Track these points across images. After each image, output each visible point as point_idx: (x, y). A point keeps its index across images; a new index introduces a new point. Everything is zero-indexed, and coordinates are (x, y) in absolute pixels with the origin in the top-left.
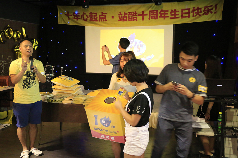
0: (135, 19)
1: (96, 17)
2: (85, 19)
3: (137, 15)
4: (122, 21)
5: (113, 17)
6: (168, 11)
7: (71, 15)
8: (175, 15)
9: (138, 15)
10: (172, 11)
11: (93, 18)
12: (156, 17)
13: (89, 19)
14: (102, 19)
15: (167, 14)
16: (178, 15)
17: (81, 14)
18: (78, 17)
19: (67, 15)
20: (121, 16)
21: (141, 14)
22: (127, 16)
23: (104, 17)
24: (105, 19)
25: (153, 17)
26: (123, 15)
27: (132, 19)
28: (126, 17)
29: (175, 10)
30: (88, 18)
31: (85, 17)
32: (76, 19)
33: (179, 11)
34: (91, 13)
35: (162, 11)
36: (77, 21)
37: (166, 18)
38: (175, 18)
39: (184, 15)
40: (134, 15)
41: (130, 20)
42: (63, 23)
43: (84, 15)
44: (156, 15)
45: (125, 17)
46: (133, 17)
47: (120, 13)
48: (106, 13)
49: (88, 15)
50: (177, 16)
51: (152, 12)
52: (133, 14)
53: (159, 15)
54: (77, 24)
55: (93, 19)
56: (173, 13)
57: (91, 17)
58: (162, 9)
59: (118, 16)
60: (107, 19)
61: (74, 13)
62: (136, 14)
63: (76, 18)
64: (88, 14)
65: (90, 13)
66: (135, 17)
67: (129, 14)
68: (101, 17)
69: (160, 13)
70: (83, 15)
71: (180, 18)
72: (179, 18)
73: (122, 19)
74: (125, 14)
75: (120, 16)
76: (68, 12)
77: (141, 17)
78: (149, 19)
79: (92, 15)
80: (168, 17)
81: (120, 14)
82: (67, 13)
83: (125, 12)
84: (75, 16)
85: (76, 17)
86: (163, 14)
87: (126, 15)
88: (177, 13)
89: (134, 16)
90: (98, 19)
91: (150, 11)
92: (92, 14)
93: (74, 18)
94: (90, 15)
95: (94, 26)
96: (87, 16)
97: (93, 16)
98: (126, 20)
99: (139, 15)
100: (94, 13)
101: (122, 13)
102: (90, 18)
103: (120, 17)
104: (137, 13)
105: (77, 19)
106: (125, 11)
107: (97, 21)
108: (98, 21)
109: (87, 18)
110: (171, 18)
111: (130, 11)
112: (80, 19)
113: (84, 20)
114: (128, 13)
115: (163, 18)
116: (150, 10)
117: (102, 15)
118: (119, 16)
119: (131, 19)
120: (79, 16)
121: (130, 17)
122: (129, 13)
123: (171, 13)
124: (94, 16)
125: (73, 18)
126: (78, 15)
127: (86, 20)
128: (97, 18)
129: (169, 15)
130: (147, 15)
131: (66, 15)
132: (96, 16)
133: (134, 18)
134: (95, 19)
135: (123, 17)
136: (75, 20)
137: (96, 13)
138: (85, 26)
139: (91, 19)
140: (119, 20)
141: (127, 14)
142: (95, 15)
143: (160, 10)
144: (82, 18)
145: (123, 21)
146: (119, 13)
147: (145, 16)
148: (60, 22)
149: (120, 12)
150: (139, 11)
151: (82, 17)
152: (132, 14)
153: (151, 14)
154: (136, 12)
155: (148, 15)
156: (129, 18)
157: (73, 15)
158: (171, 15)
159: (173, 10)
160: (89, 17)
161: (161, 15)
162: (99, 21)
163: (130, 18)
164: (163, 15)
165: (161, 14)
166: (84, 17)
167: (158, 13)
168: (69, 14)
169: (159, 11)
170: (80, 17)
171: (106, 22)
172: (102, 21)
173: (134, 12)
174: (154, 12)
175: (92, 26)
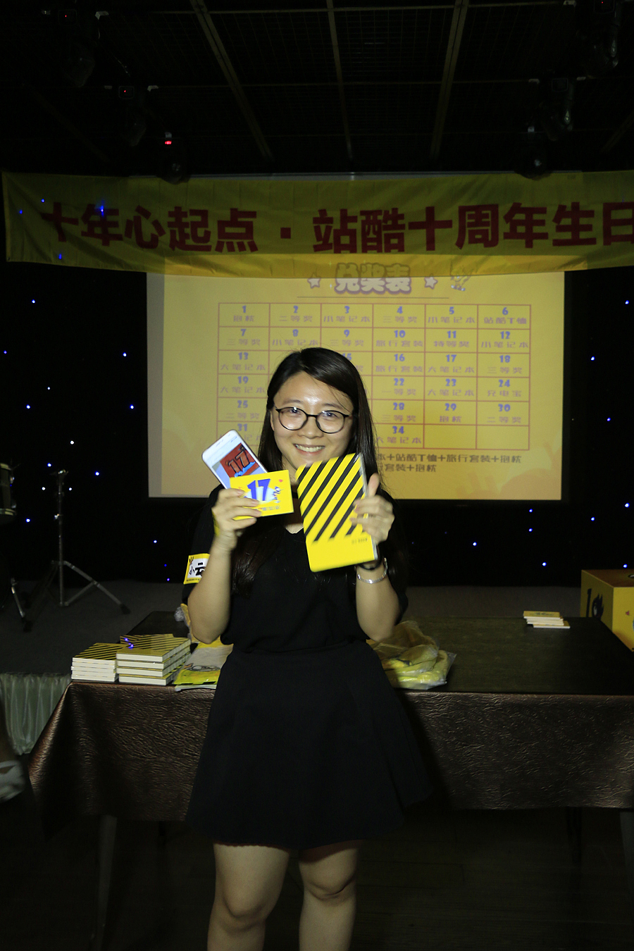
0: (394, 241)
1: (201, 232)
2: (147, 238)
3: (403, 227)
4: (333, 251)
5: (286, 233)
6: (543, 210)
7: (75, 222)
8: (575, 228)
9: (407, 227)
10: (561, 212)
11: (187, 236)
12: (490, 238)
13: (165, 239)
14: (235, 242)
15: (542, 223)
16: (588, 228)
17: (126, 214)
18: (112, 230)
19: (55, 219)
20: (328, 229)
21: (423, 218)
22: (356, 226)
23: (242, 230)
24: (246, 242)
25: (479, 236)
26: (336, 225)
27: (378, 240)
28: (352, 233)
29: (576, 206)
30: (162, 232)
31: (148, 229)
32: (100, 241)
33: (590, 214)
34: (178, 213)
35: (517, 208)
36: (105, 249)
37: (535, 241)
38: (575, 241)
39: (616, 231)
40: (390, 223)
41: (372, 248)
42: (29, 257)
43: (143, 220)
44: (489, 228)
45: (344, 231)
46: (384, 232)
47: (323, 212)
48: (253, 214)
49: (164, 219)
50: (583, 235)
51: (473, 213)
52: (385, 221)
53: (504, 227)
54: (102, 265)
55: (190, 242)
56: (566, 221)
57: (177, 229)
58: (517, 201)
59: (312, 226)
60: (257, 240)
61: (91, 210)
62: (400, 222)
63: (98, 236)
64: (162, 214)
65: (173, 210)
66: (394, 236)
67: (364, 218)
68: (228, 230)
69: (508, 218)
70: (137, 220)
71: (600, 242)
72: (592, 241)
73: (331, 240)
74: (345, 218)
75: (323, 227)
76: (57, 206)
77: (421, 234)
78: (460, 244)
79: (184, 220)
80: (544, 236)
81: (323, 218)
82: (50, 210)
83: (344, 212)
84: (92, 225)
85: (98, 230)
86: (520, 223)
87: (351, 226)
88: (583, 221)
89: (387, 228)
90: (211, 238)
91: (462, 211)
92: (185, 215)
93: (90, 233)
94: (173, 219)
95: (191, 273)
96: (156, 224)
97: (186, 225)
98: (353, 249)
99: (414, 226)
100: (194, 212)
101: (330, 214)
102: (173, 233)
103: (323, 235)
104: (402, 217)
105: (107, 239)
106: (343, 208)
107: (208, 249)
108: (214, 246)
109: (156, 234)
110: (558, 243)
111: (373, 204)
112: (118, 237)
113: (142, 244)
114: (358, 215)
115: (524, 241)
116: (463, 202)
117: (233, 223)
118: (317, 230)
119: (375, 244)
120: (115, 224)
121: (372, 235)
122: (363, 213)
123: (557, 219)
124: (195, 225)
125: (84, 234)
126: (110, 218)
127: (152, 245)
128: (208, 234)
129: (550, 228)
130: (448, 224)
131: (45, 216)
132: (204, 224)
133: (388, 237)
134: (195, 238)
135: (338, 235)
136: (96, 243)
137: (204, 214)
138: (145, 274)
139: (178, 238)
140: (317, 249)
141: (354, 219)
142: (198, 218)
143: (510, 205)
144: (128, 234)
145: (337, 251)
146: (318, 215)
147: (438, 232)
148: (16, 252)
149: (320, 207)
150: (413, 209)
151: (134, 227)
152: (380, 218)
153: (467, 221)
154: (400, 212)
155: (456, 225)
156: (365, 240)
157: (86, 218)
158: (560, 229)
159: (569, 209)
160: (167, 230)
161: (513, 228)
162: (219, 249)
163: (372, 240)
164: (521, 229)
165: (514, 225)
166: (143, 229)
167: (501, 220)
168: (64, 214)
169: (503, 210)
171: (255, 255)
172: (231, 249)
173: (390, 213)
174: (484, 212)
175: (180, 272)
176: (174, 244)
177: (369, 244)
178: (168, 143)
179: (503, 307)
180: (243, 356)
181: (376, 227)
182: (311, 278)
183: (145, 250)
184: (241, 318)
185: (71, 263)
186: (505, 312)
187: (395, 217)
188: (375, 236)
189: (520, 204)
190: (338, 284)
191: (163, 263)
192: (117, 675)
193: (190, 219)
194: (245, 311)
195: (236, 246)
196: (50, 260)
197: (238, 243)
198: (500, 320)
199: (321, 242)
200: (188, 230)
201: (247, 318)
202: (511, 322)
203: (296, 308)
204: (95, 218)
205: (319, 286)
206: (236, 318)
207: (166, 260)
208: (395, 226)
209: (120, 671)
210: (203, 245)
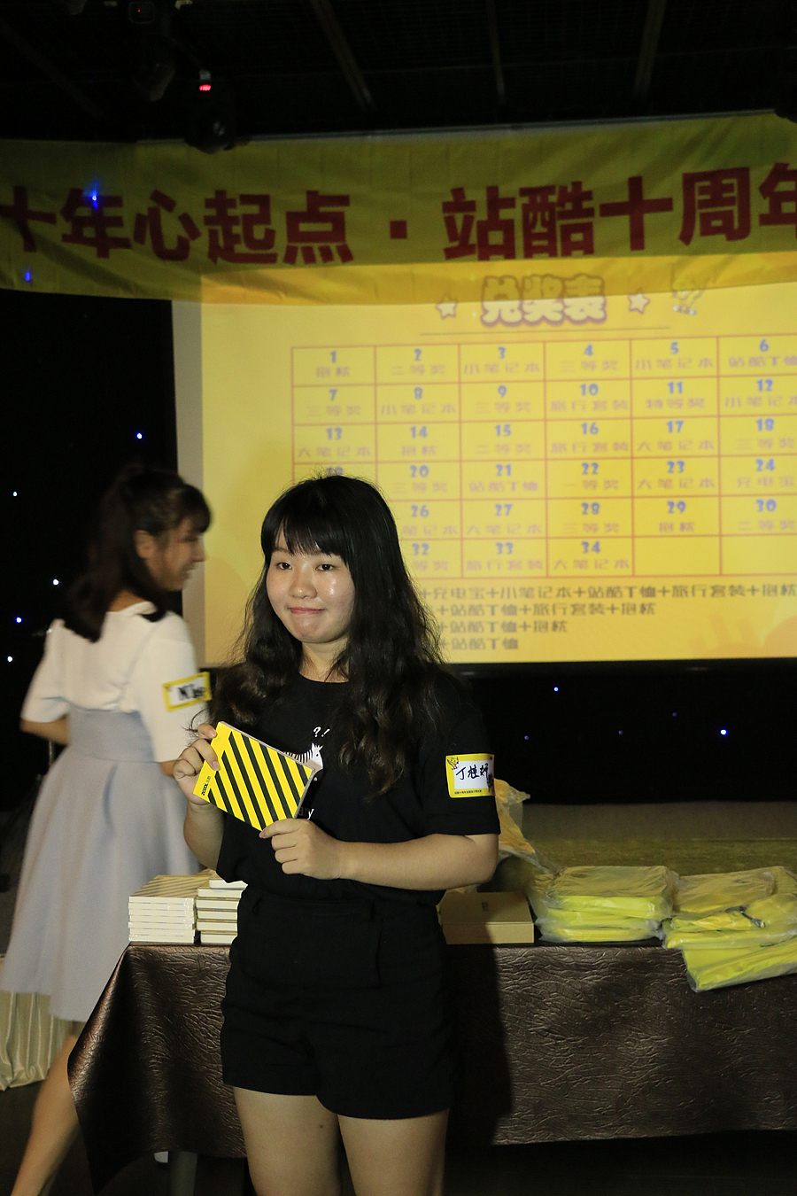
0: (577, 237)
1: (259, 232)
2: (170, 243)
3: (590, 212)
4: (475, 256)
5: (398, 230)
7: (50, 218)
9: (597, 212)
11: (236, 239)
12: (736, 224)
13: (200, 245)
14: (316, 246)
17: (136, 204)
18: (113, 232)
19: (16, 214)
20: (468, 222)
21: (623, 197)
22: (514, 214)
23: (327, 227)
24: (333, 246)
25: (717, 223)
26: (481, 214)
27: (550, 236)
28: (508, 227)
30: (194, 234)
31: (172, 229)
32: (93, 250)
34: (220, 202)
35: (780, 172)
36: (102, 263)
40: (569, 206)
41: (540, 250)
43: (164, 213)
44: (735, 209)
45: (493, 223)
46: (559, 223)
47: (459, 192)
48: (344, 200)
49: (199, 213)
51: (707, 183)
52: (561, 203)
54: (99, 290)
55: (241, 248)
57: (219, 228)
58: (781, 161)
59: (441, 216)
60: (352, 242)
61: (77, 198)
62: (586, 205)
63: (89, 242)
64: (194, 203)
65: (212, 195)
66: (577, 228)
67: (526, 200)
68: (304, 227)
69: (766, 189)
70: (154, 216)
73: (473, 239)
74: (496, 201)
75: (459, 218)
76: (20, 193)
77: (622, 223)
78: (686, 237)
79: (231, 212)
81: (458, 203)
82: (8, 200)
83: (492, 191)
84: (79, 223)
85: (89, 232)
86: (787, 196)
87: (505, 214)
89: (564, 215)
90: (277, 242)
91: (689, 180)
92: (232, 204)
93: (75, 237)
94: (212, 212)
95: (244, 299)
96: (186, 220)
97: (234, 220)
98: (509, 253)
99: (610, 210)
100: (248, 199)
101: (470, 196)
102: (213, 234)
103: (459, 229)
104: (589, 195)
105: (104, 246)
106: (490, 184)
107: (270, 260)
108: (281, 255)
109: (184, 234)
111: (538, 178)
112: (123, 243)
113: (162, 253)
114: (517, 195)
115: (794, 227)
116: (690, 166)
117: (312, 215)
118: (450, 223)
119: (544, 243)
120: (118, 222)
121: (539, 229)
122: (524, 192)
124: (249, 221)
125: (66, 238)
126: (110, 212)
127: (180, 254)
128: (270, 234)
130: (665, 205)
132: (264, 218)
133: (567, 231)
134: (250, 241)
135: (484, 229)
136: (87, 253)
137: (263, 201)
138: (169, 304)
139: (221, 242)
140: (451, 254)
141: (510, 203)
142: (254, 209)
143: (769, 168)
144: (139, 237)
145: (484, 257)
146: (450, 199)
147: (649, 219)
149: (454, 184)
150: (608, 181)
151: (148, 226)
152: (553, 198)
153: (698, 197)
154: (585, 188)
155: (679, 206)
156: (529, 235)
157: (68, 213)
160: (204, 231)
161: (775, 206)
162: (290, 259)
163: (540, 236)
164: (789, 207)
165: (776, 200)
166: (164, 229)
167: (755, 194)
168: (33, 206)
169: (758, 176)
170: (127, 231)
171: (349, 268)
172: (309, 259)
173: (570, 189)
174: (725, 182)
175: (227, 299)
176: (215, 252)
177: (536, 243)
178: (206, 88)
179: (759, 340)
180: (334, 434)
181: (547, 214)
182: (442, 301)
183: (168, 263)
184: (328, 372)
185: (48, 287)
186: (764, 346)
187: (577, 196)
188: (544, 230)
189: (787, 165)
190: (485, 312)
191: (199, 283)
192: (198, 934)
193: (240, 210)
194: (334, 360)
195: (317, 253)
196: (12, 284)
197: (321, 249)
198: (755, 361)
199: (456, 244)
200: (238, 230)
201: (339, 371)
202: (775, 363)
203: (418, 352)
204: (84, 212)
205: (454, 316)
206: (322, 372)
207: (204, 280)
208: (578, 211)
209: (201, 927)
210: (263, 254)
